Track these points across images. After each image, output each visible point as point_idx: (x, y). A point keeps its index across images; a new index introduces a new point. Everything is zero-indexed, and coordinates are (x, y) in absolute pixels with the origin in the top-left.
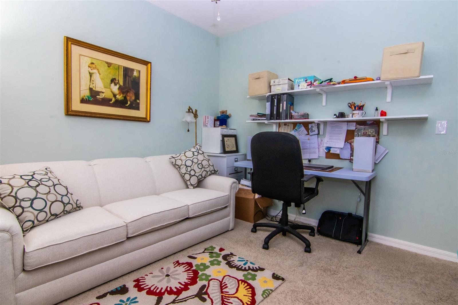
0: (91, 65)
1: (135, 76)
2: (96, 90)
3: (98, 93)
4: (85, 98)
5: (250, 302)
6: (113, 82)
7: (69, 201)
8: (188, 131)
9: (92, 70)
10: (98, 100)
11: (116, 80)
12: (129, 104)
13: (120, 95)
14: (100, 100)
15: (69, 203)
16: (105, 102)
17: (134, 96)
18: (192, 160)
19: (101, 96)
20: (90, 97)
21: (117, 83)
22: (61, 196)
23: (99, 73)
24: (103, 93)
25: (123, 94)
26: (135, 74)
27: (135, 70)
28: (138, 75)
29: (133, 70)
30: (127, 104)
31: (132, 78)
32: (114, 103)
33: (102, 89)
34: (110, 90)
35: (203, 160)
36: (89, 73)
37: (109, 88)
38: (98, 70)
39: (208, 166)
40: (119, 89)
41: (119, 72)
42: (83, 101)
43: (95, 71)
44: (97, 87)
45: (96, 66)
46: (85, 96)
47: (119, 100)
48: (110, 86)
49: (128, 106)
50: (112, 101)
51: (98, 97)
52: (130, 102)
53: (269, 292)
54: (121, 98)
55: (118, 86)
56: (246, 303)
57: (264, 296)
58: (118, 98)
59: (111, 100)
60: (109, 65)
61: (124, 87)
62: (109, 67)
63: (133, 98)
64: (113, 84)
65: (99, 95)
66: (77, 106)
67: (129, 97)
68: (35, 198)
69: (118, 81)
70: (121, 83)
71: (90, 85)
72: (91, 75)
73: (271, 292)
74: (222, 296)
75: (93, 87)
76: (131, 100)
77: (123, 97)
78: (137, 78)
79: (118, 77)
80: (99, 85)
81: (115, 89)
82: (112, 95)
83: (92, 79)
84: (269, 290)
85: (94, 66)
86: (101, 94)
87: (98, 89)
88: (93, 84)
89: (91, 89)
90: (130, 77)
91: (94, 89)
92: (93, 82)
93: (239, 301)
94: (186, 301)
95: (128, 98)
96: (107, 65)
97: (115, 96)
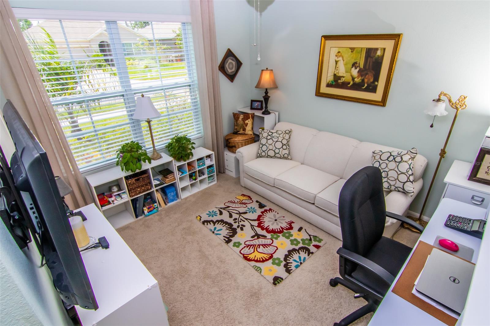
0: (338, 54)
1: (378, 56)
2: (339, 75)
3: (340, 78)
4: (330, 83)
5: (250, 258)
6: (354, 66)
7: (279, 152)
8: (432, 126)
9: (338, 58)
10: (339, 84)
11: (357, 64)
12: (366, 87)
13: (359, 78)
14: (341, 83)
15: (278, 153)
16: (344, 86)
17: (373, 79)
18: (381, 163)
19: (342, 80)
20: (333, 82)
21: (358, 66)
22: (275, 148)
23: (343, 60)
24: (344, 77)
25: (362, 77)
26: (379, 53)
27: (380, 49)
28: (382, 54)
29: (377, 49)
30: (363, 87)
31: (374, 59)
32: (351, 86)
33: (343, 74)
34: (350, 74)
35: (392, 170)
36: (336, 61)
37: (349, 73)
38: (342, 57)
39: (394, 179)
40: (358, 72)
41: (361, 55)
42: (329, 85)
43: (340, 58)
44: (340, 73)
45: (341, 54)
46: (330, 81)
47: (357, 82)
48: (351, 70)
49: (365, 88)
50: (350, 85)
51: (339, 81)
52: (368, 85)
53: (258, 270)
54: (358, 81)
55: (358, 69)
56: (248, 256)
57: (254, 267)
58: (356, 81)
59: (349, 83)
60: (352, 49)
61: (363, 69)
62: (352, 52)
63: (372, 80)
64: (354, 68)
65: (340, 80)
66: (324, 89)
67: (368, 79)
68: (265, 145)
69: (359, 64)
70: (362, 66)
71: (335, 72)
72: (336, 62)
73: (259, 271)
74: (256, 245)
75: (337, 73)
76: (369, 82)
77: (360, 79)
78: (380, 58)
79: (359, 60)
80: (342, 71)
81: (355, 72)
82: (351, 79)
83: (337, 66)
84: (260, 271)
85: (340, 54)
86: (342, 79)
87: (340, 75)
88: (337, 70)
89: (335, 75)
90: (372, 58)
91: (337, 75)
92: (338, 69)
93: (251, 253)
94: (253, 230)
95: (366, 80)
96: (350, 50)
97: (353, 79)
